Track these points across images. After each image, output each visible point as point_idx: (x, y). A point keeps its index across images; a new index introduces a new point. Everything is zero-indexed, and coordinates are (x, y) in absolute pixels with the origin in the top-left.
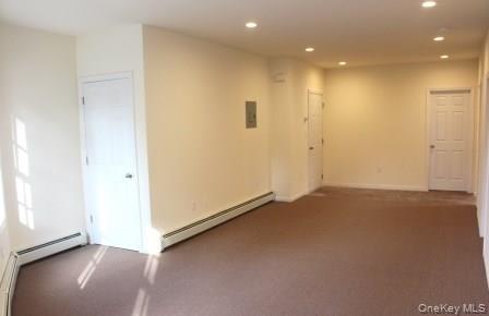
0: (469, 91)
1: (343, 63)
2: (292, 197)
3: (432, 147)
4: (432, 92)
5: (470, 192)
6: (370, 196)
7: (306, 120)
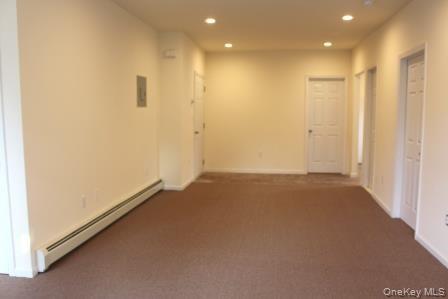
0: (343, 80)
1: (228, 45)
2: (182, 185)
3: (310, 131)
4: (311, 79)
5: (344, 173)
6: (258, 180)
7: (193, 102)
